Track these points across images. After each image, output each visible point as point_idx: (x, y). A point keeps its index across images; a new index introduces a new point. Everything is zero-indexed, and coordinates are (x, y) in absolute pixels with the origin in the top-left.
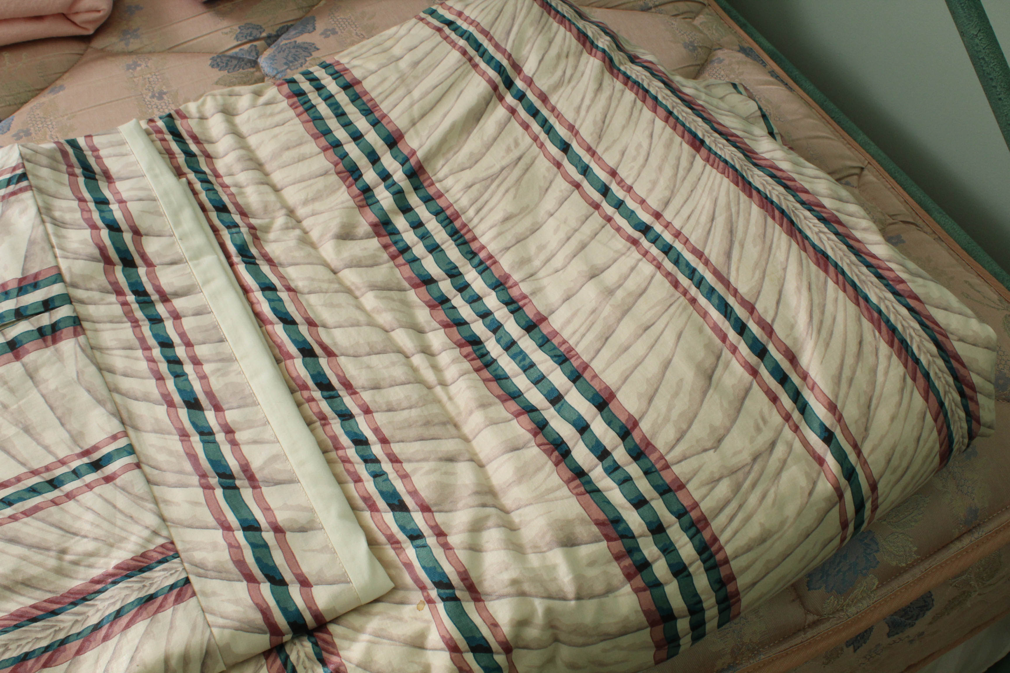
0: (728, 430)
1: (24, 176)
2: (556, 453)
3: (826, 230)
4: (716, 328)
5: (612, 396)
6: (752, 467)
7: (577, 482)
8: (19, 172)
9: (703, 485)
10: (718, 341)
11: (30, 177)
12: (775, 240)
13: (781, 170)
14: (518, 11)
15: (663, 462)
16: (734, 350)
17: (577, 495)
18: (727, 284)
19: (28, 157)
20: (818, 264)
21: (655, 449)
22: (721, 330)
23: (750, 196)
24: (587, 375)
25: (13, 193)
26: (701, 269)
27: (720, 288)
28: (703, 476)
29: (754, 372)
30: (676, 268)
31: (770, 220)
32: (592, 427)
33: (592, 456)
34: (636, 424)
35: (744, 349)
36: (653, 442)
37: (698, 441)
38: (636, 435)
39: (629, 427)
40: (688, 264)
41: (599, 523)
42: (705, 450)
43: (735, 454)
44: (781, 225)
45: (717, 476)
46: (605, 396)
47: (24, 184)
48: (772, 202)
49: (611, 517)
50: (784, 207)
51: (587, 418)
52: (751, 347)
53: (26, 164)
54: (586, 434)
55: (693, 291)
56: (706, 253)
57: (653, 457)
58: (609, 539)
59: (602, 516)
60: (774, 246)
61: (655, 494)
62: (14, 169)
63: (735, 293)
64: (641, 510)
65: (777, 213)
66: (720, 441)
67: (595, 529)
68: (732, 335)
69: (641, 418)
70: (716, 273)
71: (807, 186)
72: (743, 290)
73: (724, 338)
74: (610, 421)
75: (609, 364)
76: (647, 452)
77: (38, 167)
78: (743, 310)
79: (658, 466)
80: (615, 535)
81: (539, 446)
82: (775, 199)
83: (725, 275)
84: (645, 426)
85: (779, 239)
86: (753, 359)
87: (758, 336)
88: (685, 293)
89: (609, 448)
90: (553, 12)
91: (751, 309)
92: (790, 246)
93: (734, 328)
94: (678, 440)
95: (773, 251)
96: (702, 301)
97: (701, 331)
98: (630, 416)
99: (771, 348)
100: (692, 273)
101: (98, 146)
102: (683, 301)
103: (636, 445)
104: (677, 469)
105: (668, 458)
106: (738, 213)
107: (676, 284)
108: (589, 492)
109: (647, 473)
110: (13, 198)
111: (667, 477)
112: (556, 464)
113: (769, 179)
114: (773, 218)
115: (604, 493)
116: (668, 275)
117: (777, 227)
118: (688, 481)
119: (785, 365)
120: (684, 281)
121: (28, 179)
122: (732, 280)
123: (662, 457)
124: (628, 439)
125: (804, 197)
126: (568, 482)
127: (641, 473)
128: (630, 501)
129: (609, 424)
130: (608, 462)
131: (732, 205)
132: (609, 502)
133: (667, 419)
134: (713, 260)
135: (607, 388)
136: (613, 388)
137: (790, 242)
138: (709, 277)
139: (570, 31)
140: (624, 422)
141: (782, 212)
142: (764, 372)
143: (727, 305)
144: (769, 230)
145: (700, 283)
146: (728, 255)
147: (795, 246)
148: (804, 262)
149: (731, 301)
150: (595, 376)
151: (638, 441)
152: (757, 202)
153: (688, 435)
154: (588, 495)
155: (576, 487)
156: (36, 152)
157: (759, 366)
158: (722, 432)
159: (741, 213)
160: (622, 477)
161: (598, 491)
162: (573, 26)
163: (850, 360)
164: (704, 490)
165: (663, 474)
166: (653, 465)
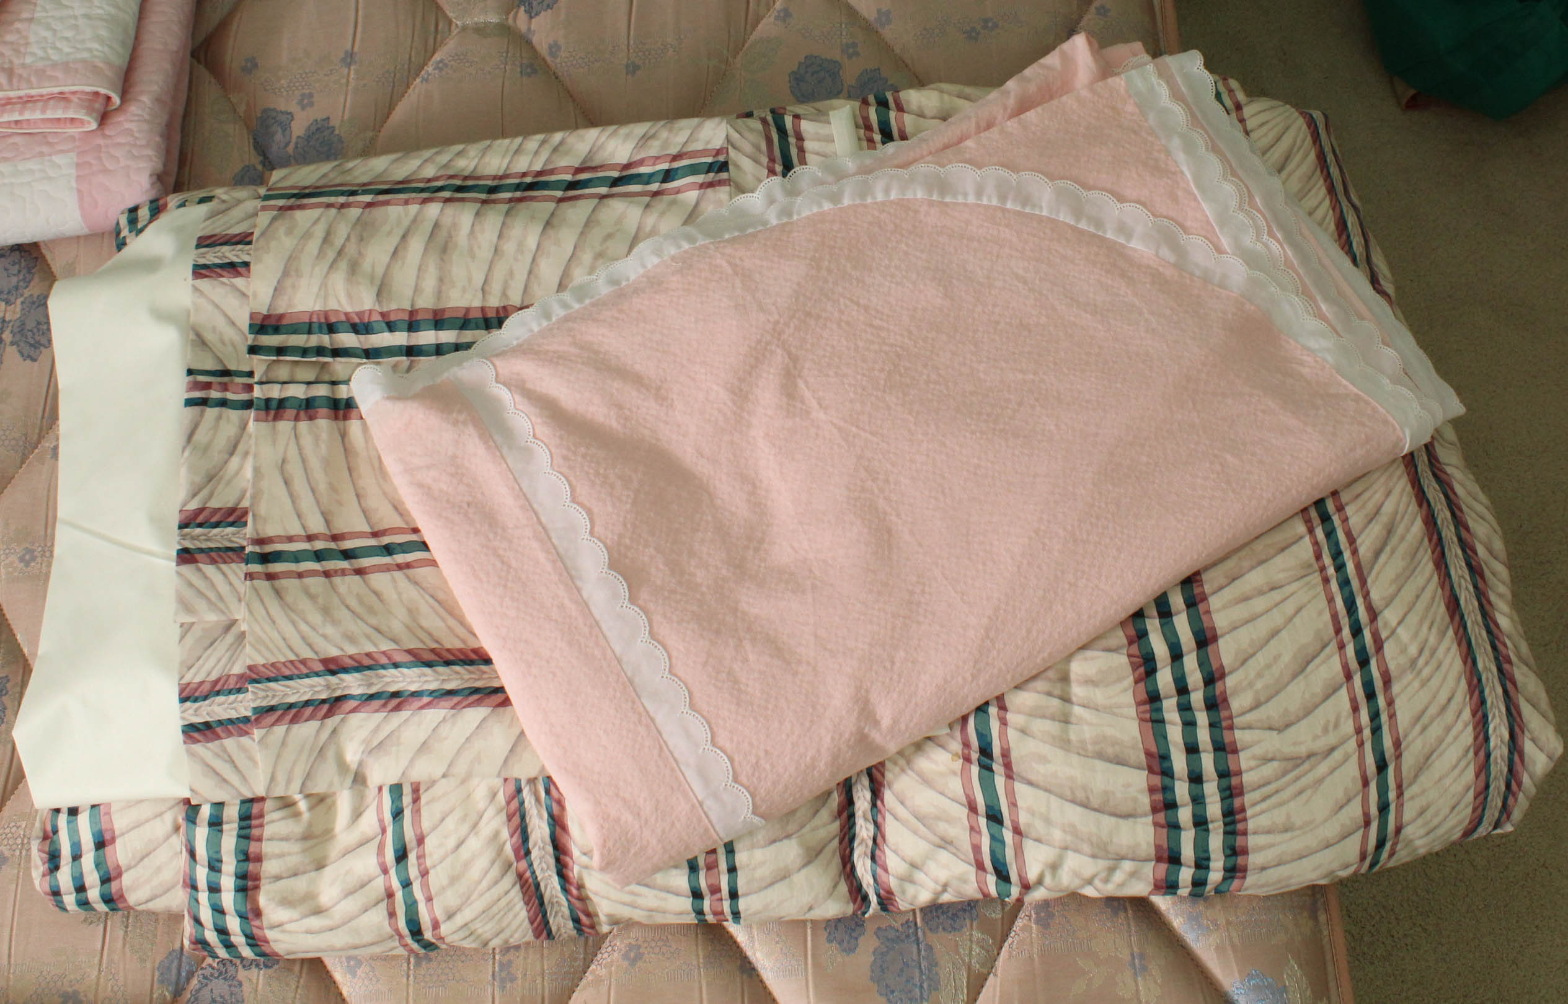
0: (1299, 720)
1: (724, 166)
2: (1142, 670)
3: (1468, 578)
4: (1335, 617)
5: (1215, 638)
6: (1303, 762)
7: (1147, 707)
8: (721, 158)
9: (1254, 757)
10: (1331, 630)
11: (731, 168)
12: (1422, 564)
13: (1455, 493)
15: (1230, 722)
16: (1342, 646)
17: (1142, 720)
18: (1363, 582)
20: (1448, 608)
21: (1228, 707)
22: (1339, 622)
24: (1202, 607)
26: (1347, 555)
27: (1355, 584)
28: (1258, 750)
29: (1349, 677)
30: (1325, 541)
31: (1427, 540)
32: (1185, 659)
33: (1173, 686)
34: (1223, 676)
35: (1350, 651)
36: (1230, 700)
37: (1268, 718)
38: (1219, 686)
39: (1216, 676)
40: (1337, 544)
41: (1148, 754)
42: (1271, 729)
43: (1295, 744)
44: (1433, 552)
45: (1270, 756)
46: (1209, 635)
47: (723, 176)
48: (1435, 524)
49: (1161, 752)
50: (1443, 535)
51: (1185, 649)
52: (1357, 653)
53: (731, 150)
54: (1177, 663)
55: (1331, 571)
56: (1359, 541)
57: (1224, 714)
58: (1151, 770)
59: (1154, 749)
60: (1418, 570)
61: (1210, 747)
62: (717, 152)
63: (1366, 595)
64: (1190, 756)
65: (1435, 537)
66: (1288, 726)
67: (1143, 757)
68: (1346, 632)
69: (1231, 673)
70: (1358, 567)
71: (1471, 524)
72: (1375, 596)
73: (1338, 630)
74: (1203, 663)
75: (1224, 607)
76: (1220, 707)
77: (741, 155)
78: (1366, 614)
79: (1224, 724)
80: (1157, 769)
81: (1129, 656)
82: (1439, 522)
83: (1365, 573)
84: (1230, 682)
85: (1426, 564)
86: (1354, 664)
87: (1368, 646)
88: (1323, 569)
89: (1190, 687)
91: (1374, 617)
92: (1432, 576)
93: (1351, 627)
94: (1251, 709)
95: (1416, 573)
96: (1334, 586)
97: (1320, 613)
98: (1222, 666)
99: (1373, 663)
100: (1337, 555)
101: (804, 133)
102: (1316, 578)
103: (1214, 696)
104: (1238, 734)
105: (1235, 720)
106: (1403, 516)
107: (1318, 556)
108: (1153, 721)
109: (1212, 725)
111: (1227, 737)
112: (1136, 682)
113: (1442, 496)
114: (1430, 540)
115: (1167, 726)
116: (1316, 543)
117: (1430, 551)
118: (1243, 750)
119: (1378, 684)
120: (1327, 560)
121: (728, 171)
122: (1369, 581)
123: (1231, 718)
124: (1210, 687)
125: (1464, 534)
126: (1139, 704)
127: (1207, 723)
128: (1185, 744)
129: (1200, 665)
130: (1184, 698)
131: (1402, 505)
132: (1165, 738)
133: (1251, 685)
134: (1362, 551)
135: (1214, 629)
136: (1219, 632)
137: (1434, 572)
138: (1350, 567)
140: (1214, 668)
141: (1440, 539)
142: (1357, 681)
143: (1354, 602)
144: (1422, 550)
145: (1340, 567)
146: (1377, 554)
147: (1436, 578)
148: (1437, 599)
149: (1360, 601)
150: (1208, 612)
151: (1218, 693)
153: (1262, 709)
154: (1150, 724)
155: (1144, 712)
157: (1356, 673)
158: (1293, 718)
159: (1406, 517)
160: (1189, 719)
161: (1162, 721)
164: (1253, 763)
165: (1226, 733)
166: (1220, 722)
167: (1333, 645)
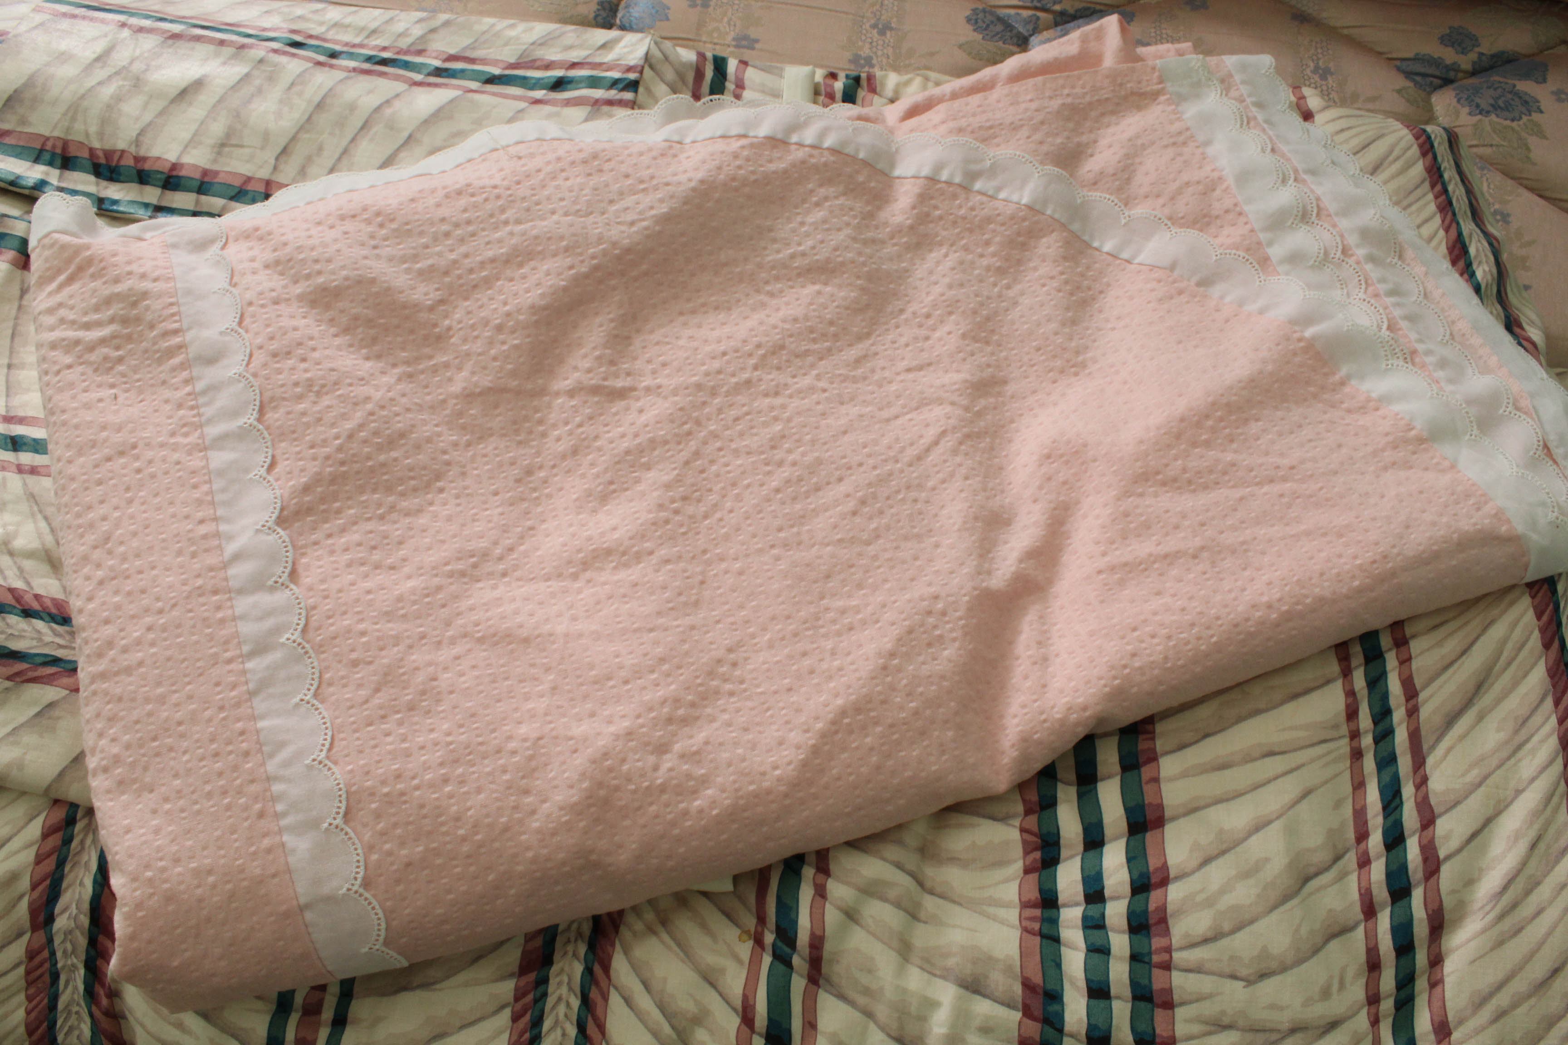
0: (1284, 969)
1: (633, 86)
2: (1037, 855)
4: (1360, 814)
5: (1160, 822)
6: (1283, 1038)
7: (1037, 912)
8: (632, 76)
9: (1199, 1020)
10: (1351, 835)
11: (641, 89)
12: (1536, 739)
14: (1391, 158)
15: (1165, 957)
16: (1364, 862)
17: (1026, 930)
18: (1419, 762)
19: (653, 61)
21: (1167, 932)
22: (1366, 822)
23: (1547, 646)
24: (1146, 772)
25: (610, 103)
26: (1399, 715)
27: (1404, 764)
28: (1207, 1009)
29: (1370, 912)
30: (1365, 692)
31: (1549, 702)
32: (1107, 849)
33: (1080, 888)
34: (1165, 882)
35: (1378, 871)
36: (1171, 922)
37: (1232, 958)
38: (1155, 897)
39: (1153, 880)
40: (1385, 696)
41: (1027, 985)
42: (1234, 977)
43: (1272, 1007)
44: (1560, 724)
45: (1226, 1021)
46: (1150, 815)
47: (628, 96)
49: (1049, 987)
51: (1108, 831)
52: (1389, 875)
53: (647, 69)
54: (1091, 854)
55: (1367, 741)
56: (1422, 696)
57: (1157, 942)
58: (1027, 1012)
59: (1037, 979)
60: (1528, 746)
61: (1127, 993)
62: (630, 69)
63: (1422, 783)
64: (1094, 1002)
66: (1263, 976)
67: (1018, 989)
68: (1376, 840)
69: (1178, 878)
70: (1415, 737)
72: (1437, 784)
73: (1362, 836)
74: (1134, 857)
75: (1185, 774)
76: (1153, 930)
77: (657, 79)
78: (1415, 813)
79: (1155, 958)
80: (1038, 1012)
81: (1023, 830)
83: (1425, 747)
84: (1175, 893)
85: (1542, 741)
86: (1381, 893)
87: (1411, 867)
88: (1355, 735)
89: (1107, 893)
90: (1439, 187)
91: (1428, 820)
92: (1551, 763)
93: (1385, 834)
94: (1206, 941)
95: (1520, 754)
96: (1369, 764)
97: (1338, 804)
98: (1165, 867)
99: (1417, 896)
100: (1382, 714)
101: (747, 83)
102: (1344, 746)
103: (1146, 912)
104: (1177, 978)
105: (1176, 955)
106: (1509, 664)
107: (1352, 714)
108: (1043, 936)
109: (1135, 957)
110: (606, 108)
111: (1158, 980)
112: (1027, 871)
114: (1556, 705)
115: (1063, 949)
116: (1351, 693)
117: (1553, 720)
118: (1182, 1004)
119: (1421, 929)
120: (1365, 720)
121: (636, 92)
122: (1430, 761)
123: (1168, 950)
124: (1140, 897)
126: (1025, 905)
127: (1127, 953)
128: (1088, 981)
129: (1129, 860)
130: (1094, 910)
131: (1510, 645)
132: (1059, 965)
133: (1210, 902)
134: (1425, 712)
135: (1160, 807)
136: (1168, 813)
137: (1556, 756)
138: (1401, 736)
139: (1447, 230)
140: (1151, 869)
142: (1384, 921)
143: (1397, 793)
144: (1537, 719)
145: (1384, 735)
146: (1451, 720)
147: (1558, 766)
148: (1556, 799)
149: (1408, 791)
150: (1156, 780)
151: (1152, 906)
152: (1551, 662)
153: (1224, 942)
154: (1038, 939)
155: (1032, 919)
156: (666, 58)
157: (1383, 908)
158: (1274, 965)
159: (1514, 667)
160: (1099, 942)
161: (1056, 940)
162: (1454, 225)
163: (1519, 985)
164: (1196, 1029)
165: (1156, 972)
166: (1150, 954)
167: (1351, 859)
